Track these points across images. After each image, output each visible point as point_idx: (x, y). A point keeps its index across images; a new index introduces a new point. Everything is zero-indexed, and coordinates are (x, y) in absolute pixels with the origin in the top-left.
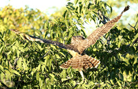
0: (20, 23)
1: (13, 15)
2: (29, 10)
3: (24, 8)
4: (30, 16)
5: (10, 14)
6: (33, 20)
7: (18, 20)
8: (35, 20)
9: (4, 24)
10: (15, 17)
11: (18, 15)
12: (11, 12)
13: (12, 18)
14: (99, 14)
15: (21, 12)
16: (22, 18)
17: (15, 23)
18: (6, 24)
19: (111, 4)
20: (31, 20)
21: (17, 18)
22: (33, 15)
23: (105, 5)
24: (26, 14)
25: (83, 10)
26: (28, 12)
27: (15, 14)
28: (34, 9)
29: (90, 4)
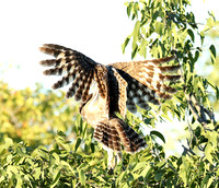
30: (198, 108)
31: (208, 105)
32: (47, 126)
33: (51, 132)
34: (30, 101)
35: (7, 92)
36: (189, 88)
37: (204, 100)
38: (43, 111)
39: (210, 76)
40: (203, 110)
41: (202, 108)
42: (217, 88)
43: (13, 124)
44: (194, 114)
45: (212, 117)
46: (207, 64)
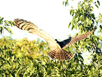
0: (33, 52)
1: (28, 45)
3: (36, 40)
4: (41, 46)
5: (26, 45)
6: (43, 49)
7: (32, 49)
8: (45, 49)
9: (21, 52)
10: (30, 47)
11: (32, 45)
12: (27, 43)
13: (27, 47)
14: (93, 45)
15: (34, 43)
16: (35, 48)
17: (30, 51)
18: (23, 52)
20: (41, 49)
22: (43, 45)
24: (38, 45)
25: (81, 42)
26: (40, 43)
27: (30, 44)
28: (44, 41)
30: (95, 48)
31: (99, 46)
32: (41, 54)
33: (43, 56)
34: (35, 45)
35: (27, 41)
36: (92, 40)
37: (98, 45)
38: (40, 48)
39: (100, 36)
40: (97, 48)
43: (29, 53)
44: (94, 50)
45: (100, 51)
46: (99, 32)
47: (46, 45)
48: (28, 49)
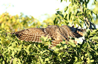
0: (16, 29)
1: (9, 21)
2: (24, 17)
3: (19, 15)
4: (25, 22)
5: (7, 20)
6: (27, 26)
7: (14, 26)
8: (29, 25)
10: (12, 23)
11: (14, 21)
12: (8, 18)
13: (9, 23)
14: (86, 21)
15: (17, 18)
16: (18, 24)
17: (12, 28)
18: (4, 29)
19: (97, 12)
21: (13, 24)
22: (27, 21)
23: (92, 12)
24: (21, 20)
25: (72, 17)
26: (23, 19)
27: (11, 20)
28: (28, 16)
29: (78, 12)
31: (93, 21)
34: (18, 20)
36: (85, 14)
37: (91, 20)
38: (24, 24)
39: (94, 9)
40: (91, 24)
41: (90, 23)
42: (97, 15)
46: (93, 4)
47: (30, 21)
48: (10, 25)
